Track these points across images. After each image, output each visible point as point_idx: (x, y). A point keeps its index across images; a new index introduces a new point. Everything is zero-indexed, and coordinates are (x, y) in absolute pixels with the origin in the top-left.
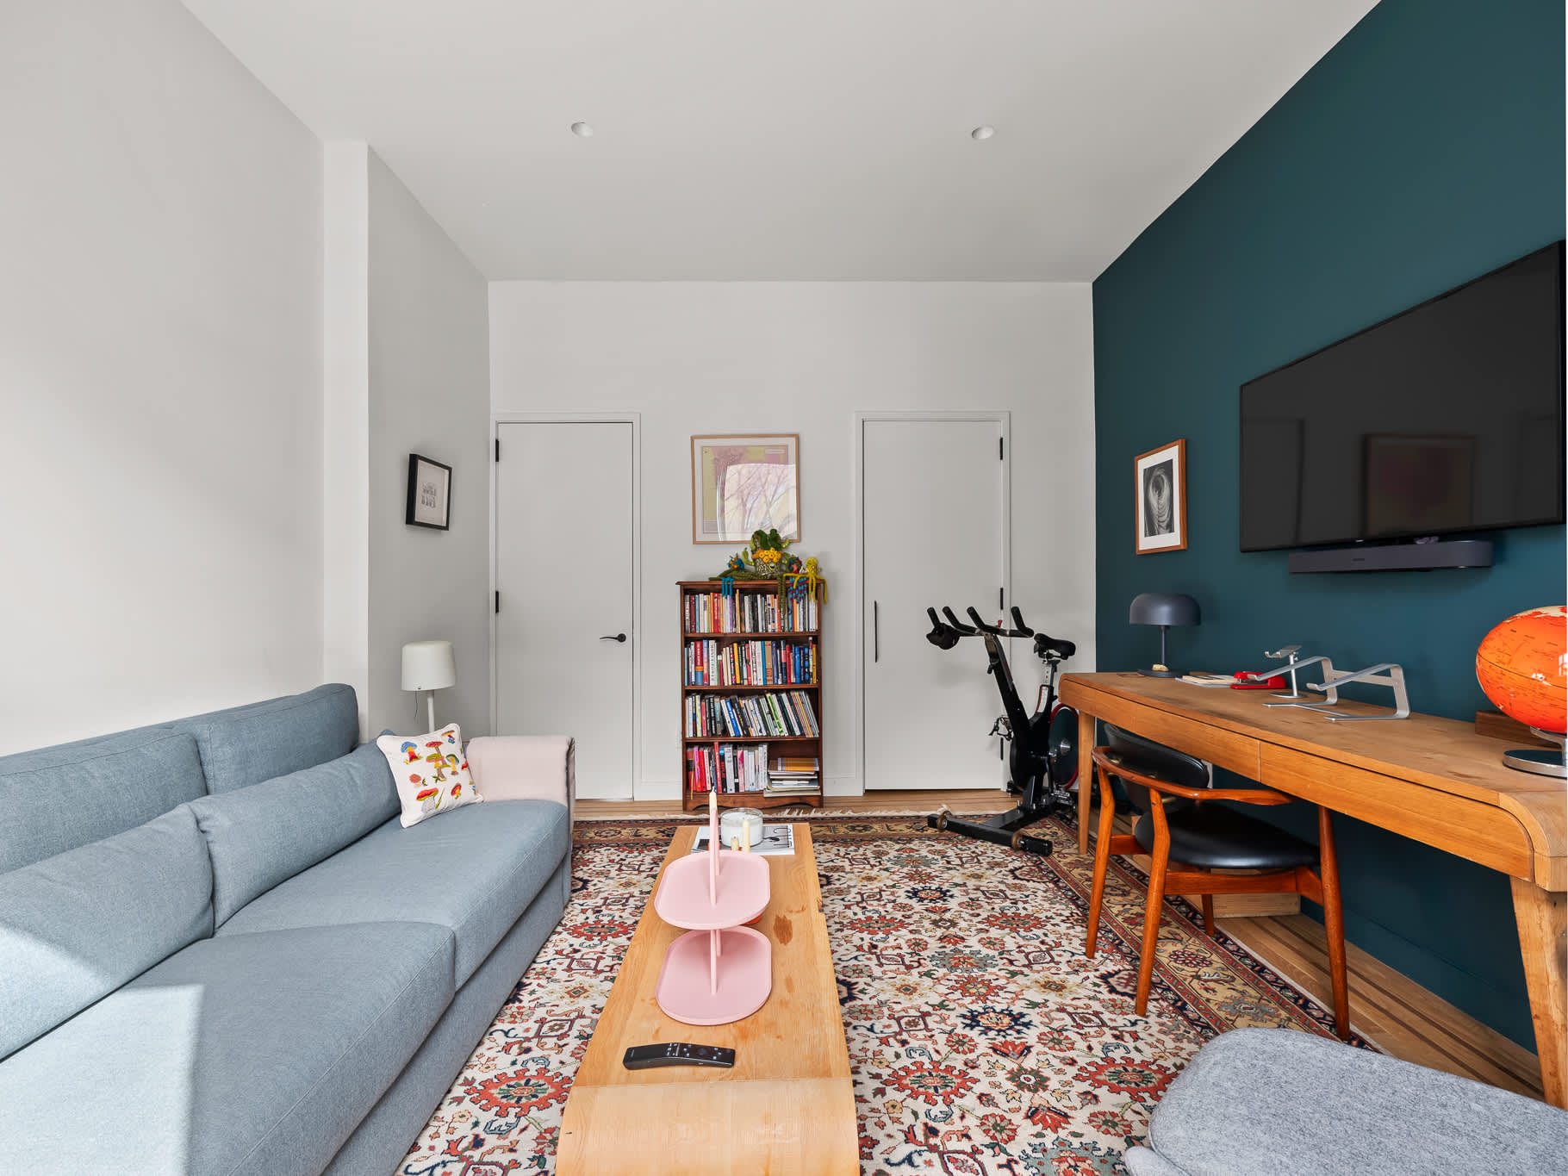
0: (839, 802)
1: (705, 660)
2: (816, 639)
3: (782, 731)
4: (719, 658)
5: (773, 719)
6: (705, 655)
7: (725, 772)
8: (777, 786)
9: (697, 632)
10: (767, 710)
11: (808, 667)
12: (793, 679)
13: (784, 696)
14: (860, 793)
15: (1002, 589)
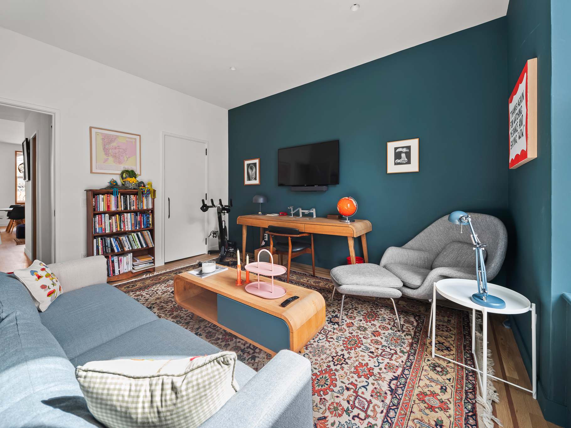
0: (161, 268)
1: (103, 222)
2: (152, 211)
3: (138, 247)
4: (110, 221)
5: (135, 243)
6: (103, 221)
7: (114, 267)
8: (136, 268)
9: (98, 211)
10: (132, 240)
11: (149, 222)
12: (143, 227)
13: (139, 233)
14: (164, 264)
15: (206, 194)
